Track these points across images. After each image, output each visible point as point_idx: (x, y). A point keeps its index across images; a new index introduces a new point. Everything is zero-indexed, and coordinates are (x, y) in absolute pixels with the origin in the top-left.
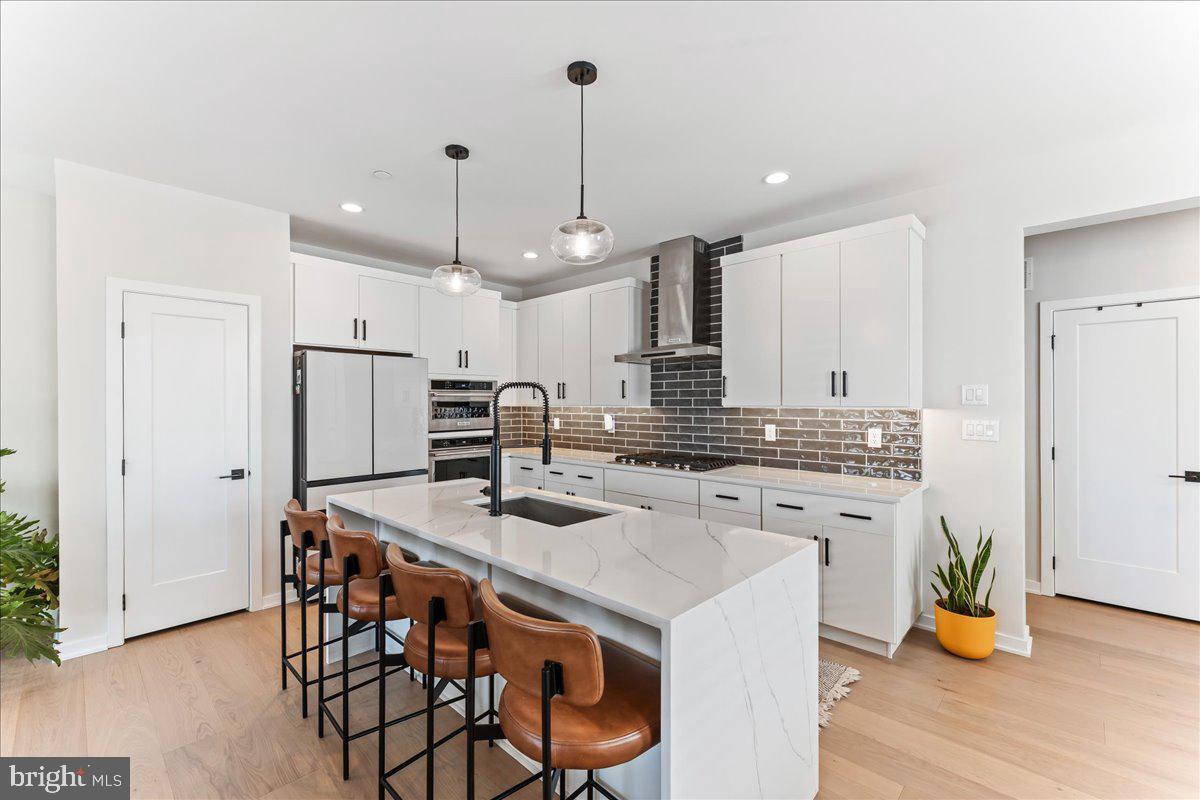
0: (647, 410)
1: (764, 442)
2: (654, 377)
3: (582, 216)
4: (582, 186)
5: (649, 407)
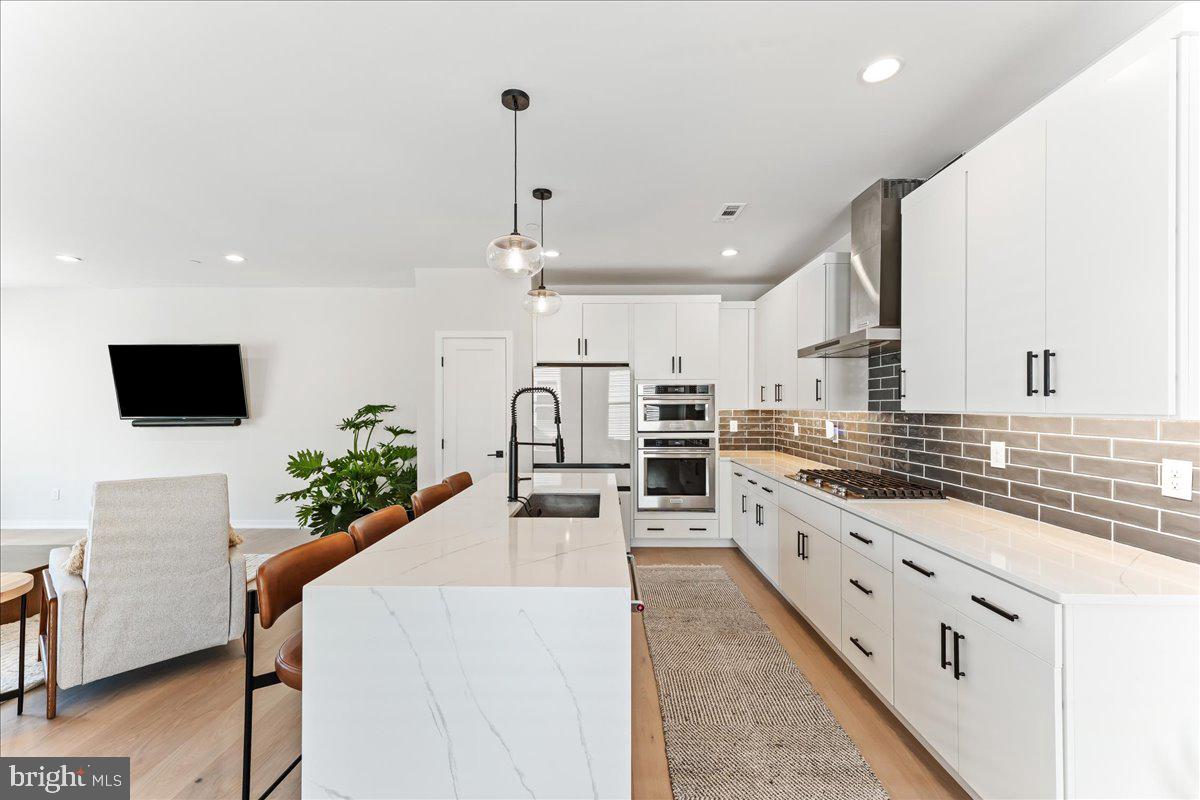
0: (862, 416)
1: (989, 469)
2: (872, 374)
3: (516, 232)
4: (516, 205)
5: (867, 412)
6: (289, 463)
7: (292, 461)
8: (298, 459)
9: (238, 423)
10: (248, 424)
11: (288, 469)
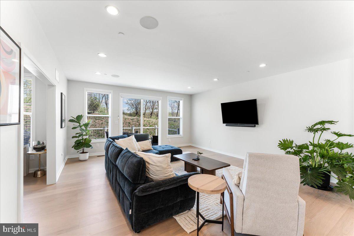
6: (279, 144)
7: (280, 143)
8: (283, 142)
9: (255, 126)
10: (258, 127)
11: (278, 146)
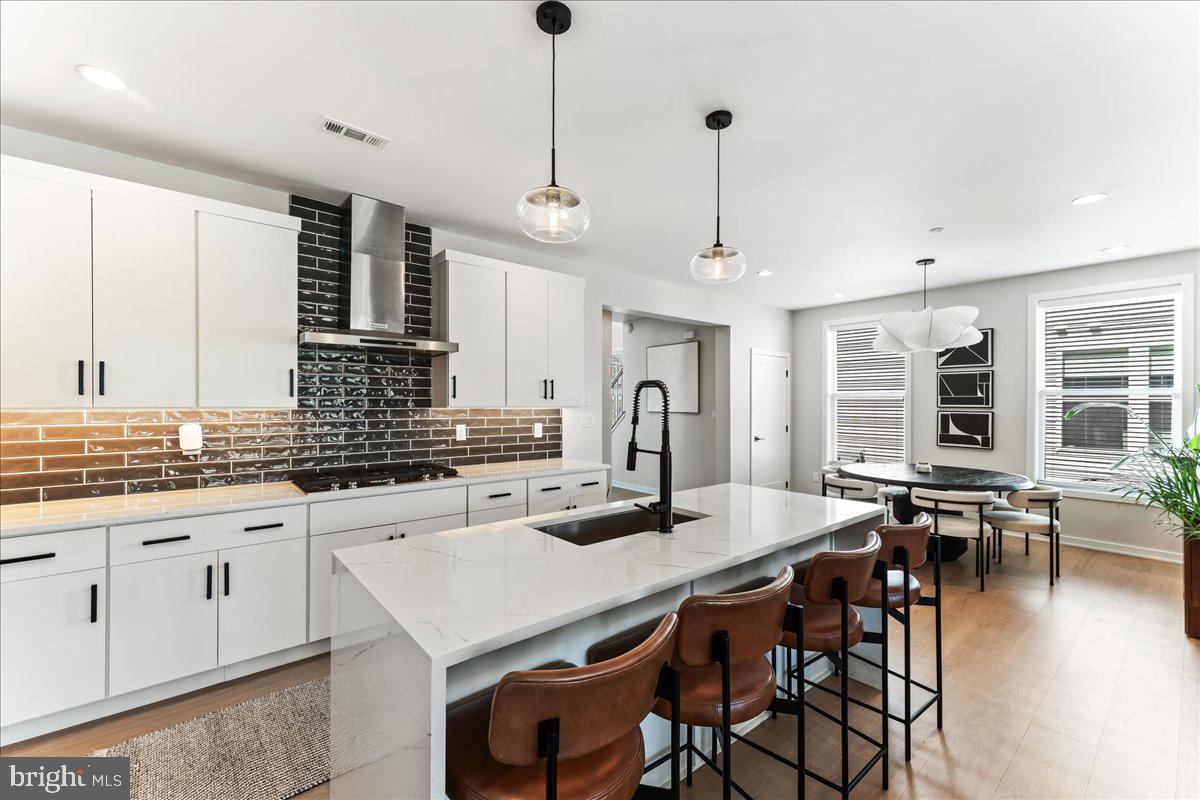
1: (455, 442)
4: (718, 218)
